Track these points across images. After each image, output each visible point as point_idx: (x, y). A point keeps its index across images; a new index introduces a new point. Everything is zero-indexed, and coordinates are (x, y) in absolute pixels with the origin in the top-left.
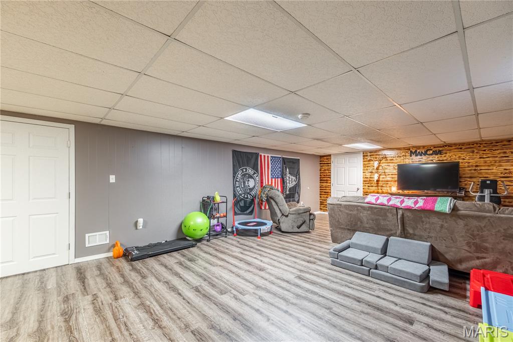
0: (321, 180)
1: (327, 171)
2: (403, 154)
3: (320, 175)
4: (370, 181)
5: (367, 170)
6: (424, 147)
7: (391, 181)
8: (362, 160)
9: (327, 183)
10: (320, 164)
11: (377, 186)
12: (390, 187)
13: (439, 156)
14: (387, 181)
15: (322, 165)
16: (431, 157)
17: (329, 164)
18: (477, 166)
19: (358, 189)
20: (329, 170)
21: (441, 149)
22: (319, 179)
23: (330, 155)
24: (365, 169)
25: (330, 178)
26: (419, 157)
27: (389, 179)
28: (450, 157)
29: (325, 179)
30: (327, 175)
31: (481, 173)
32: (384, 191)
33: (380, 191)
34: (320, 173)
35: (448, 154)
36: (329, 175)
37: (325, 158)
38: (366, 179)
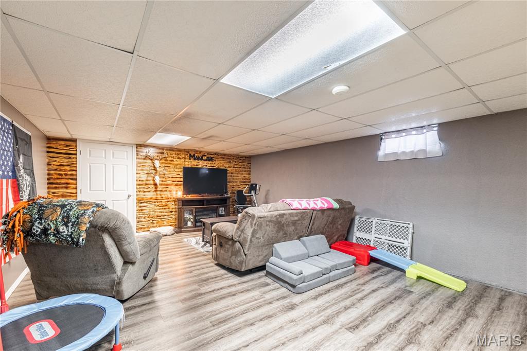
0: (49, 184)
1: (67, 168)
2: (183, 156)
3: (49, 174)
4: (146, 184)
5: (142, 170)
6: (200, 152)
7: (172, 185)
8: (135, 156)
9: (66, 188)
10: (48, 152)
11: (156, 191)
12: (170, 191)
13: (211, 162)
14: (167, 185)
15: (52, 155)
16: (206, 162)
17: (72, 155)
18: (232, 173)
19: (129, 197)
20: (73, 166)
21: (212, 156)
22: (47, 181)
23: (75, 141)
24: (140, 168)
25: (76, 179)
26: (197, 161)
27: (169, 182)
28: (218, 164)
29: (62, 181)
30: (66, 175)
31: (233, 179)
32: (163, 196)
33: (159, 196)
34: (49, 170)
35: (216, 162)
36: (72, 175)
37: (62, 143)
38: (140, 183)
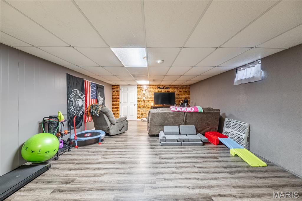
0: (112, 100)
1: (117, 95)
2: (155, 88)
3: (112, 97)
4: (141, 100)
5: (139, 95)
6: (163, 85)
7: (150, 100)
8: (137, 89)
9: (117, 101)
10: (112, 90)
11: (144, 103)
12: (150, 103)
13: (168, 90)
14: (148, 100)
15: (113, 91)
16: (165, 90)
17: (118, 90)
18: (179, 94)
19: (135, 105)
20: (118, 94)
21: (168, 87)
22: (112, 99)
23: (119, 85)
24: (139, 94)
25: (119, 99)
26: (161, 90)
27: (149, 99)
28: (171, 90)
29: (116, 99)
30: (117, 97)
31: (179, 97)
32: (147, 105)
33: (145, 105)
34: (113, 96)
35: (170, 89)
36: (118, 97)
37: (116, 86)
38: (139, 100)
